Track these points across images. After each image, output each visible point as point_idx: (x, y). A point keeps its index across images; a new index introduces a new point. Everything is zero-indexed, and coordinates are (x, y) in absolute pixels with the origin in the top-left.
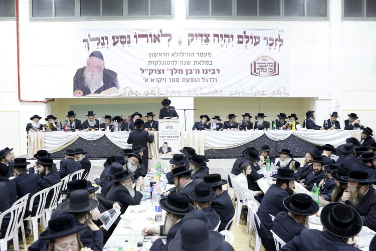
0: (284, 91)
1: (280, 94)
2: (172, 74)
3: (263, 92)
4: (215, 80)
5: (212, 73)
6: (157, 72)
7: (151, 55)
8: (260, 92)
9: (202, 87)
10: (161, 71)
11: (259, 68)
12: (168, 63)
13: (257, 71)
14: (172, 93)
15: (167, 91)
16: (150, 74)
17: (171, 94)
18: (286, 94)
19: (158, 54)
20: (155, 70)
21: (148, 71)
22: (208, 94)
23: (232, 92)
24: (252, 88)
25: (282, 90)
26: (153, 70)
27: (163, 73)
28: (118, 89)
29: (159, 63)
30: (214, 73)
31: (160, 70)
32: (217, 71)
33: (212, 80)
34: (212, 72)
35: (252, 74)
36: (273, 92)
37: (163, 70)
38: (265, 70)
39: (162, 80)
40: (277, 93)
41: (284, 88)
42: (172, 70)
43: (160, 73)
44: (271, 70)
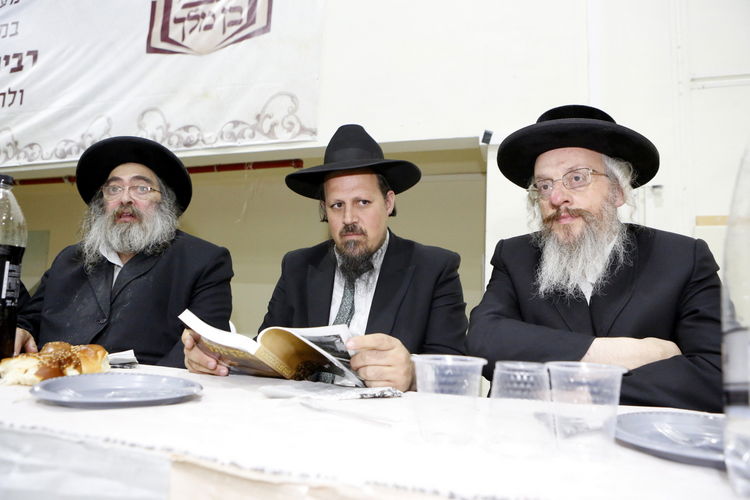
0: (293, 112)
1: (271, 133)
3: (186, 128)
4: (19, 95)
5: (13, 70)
8: (172, 130)
11: (184, 13)
13: (175, 32)
18: (303, 130)
23: (67, 142)
24: (143, 114)
25: (280, 109)
30: (19, 68)
32: (31, 57)
33: (9, 98)
34: (14, 63)
35: (151, 50)
36: (236, 123)
38: (208, 20)
40: (256, 129)
41: (293, 97)
44: (236, 16)
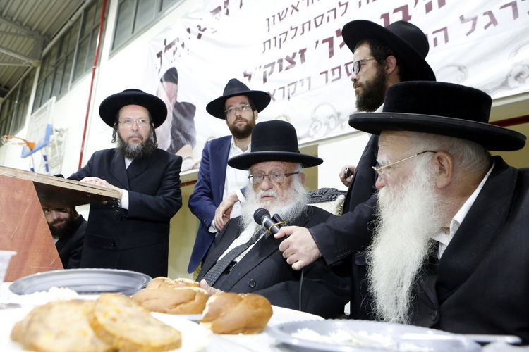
2: (331, 53)
6: (286, 64)
7: (271, 20)
9: (462, 62)
10: (297, 59)
12: (319, 21)
14: (332, 123)
15: (314, 120)
16: (265, 80)
17: (330, 130)
19: (291, 9)
20: (281, 61)
21: (263, 70)
22: (505, 84)
26: (272, 64)
27: (303, 59)
28: (193, 148)
29: (291, 33)
31: (294, 55)
37: (303, 52)
39: (299, 84)
42: (330, 40)
43: (293, 63)
